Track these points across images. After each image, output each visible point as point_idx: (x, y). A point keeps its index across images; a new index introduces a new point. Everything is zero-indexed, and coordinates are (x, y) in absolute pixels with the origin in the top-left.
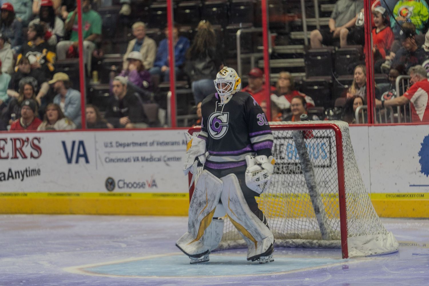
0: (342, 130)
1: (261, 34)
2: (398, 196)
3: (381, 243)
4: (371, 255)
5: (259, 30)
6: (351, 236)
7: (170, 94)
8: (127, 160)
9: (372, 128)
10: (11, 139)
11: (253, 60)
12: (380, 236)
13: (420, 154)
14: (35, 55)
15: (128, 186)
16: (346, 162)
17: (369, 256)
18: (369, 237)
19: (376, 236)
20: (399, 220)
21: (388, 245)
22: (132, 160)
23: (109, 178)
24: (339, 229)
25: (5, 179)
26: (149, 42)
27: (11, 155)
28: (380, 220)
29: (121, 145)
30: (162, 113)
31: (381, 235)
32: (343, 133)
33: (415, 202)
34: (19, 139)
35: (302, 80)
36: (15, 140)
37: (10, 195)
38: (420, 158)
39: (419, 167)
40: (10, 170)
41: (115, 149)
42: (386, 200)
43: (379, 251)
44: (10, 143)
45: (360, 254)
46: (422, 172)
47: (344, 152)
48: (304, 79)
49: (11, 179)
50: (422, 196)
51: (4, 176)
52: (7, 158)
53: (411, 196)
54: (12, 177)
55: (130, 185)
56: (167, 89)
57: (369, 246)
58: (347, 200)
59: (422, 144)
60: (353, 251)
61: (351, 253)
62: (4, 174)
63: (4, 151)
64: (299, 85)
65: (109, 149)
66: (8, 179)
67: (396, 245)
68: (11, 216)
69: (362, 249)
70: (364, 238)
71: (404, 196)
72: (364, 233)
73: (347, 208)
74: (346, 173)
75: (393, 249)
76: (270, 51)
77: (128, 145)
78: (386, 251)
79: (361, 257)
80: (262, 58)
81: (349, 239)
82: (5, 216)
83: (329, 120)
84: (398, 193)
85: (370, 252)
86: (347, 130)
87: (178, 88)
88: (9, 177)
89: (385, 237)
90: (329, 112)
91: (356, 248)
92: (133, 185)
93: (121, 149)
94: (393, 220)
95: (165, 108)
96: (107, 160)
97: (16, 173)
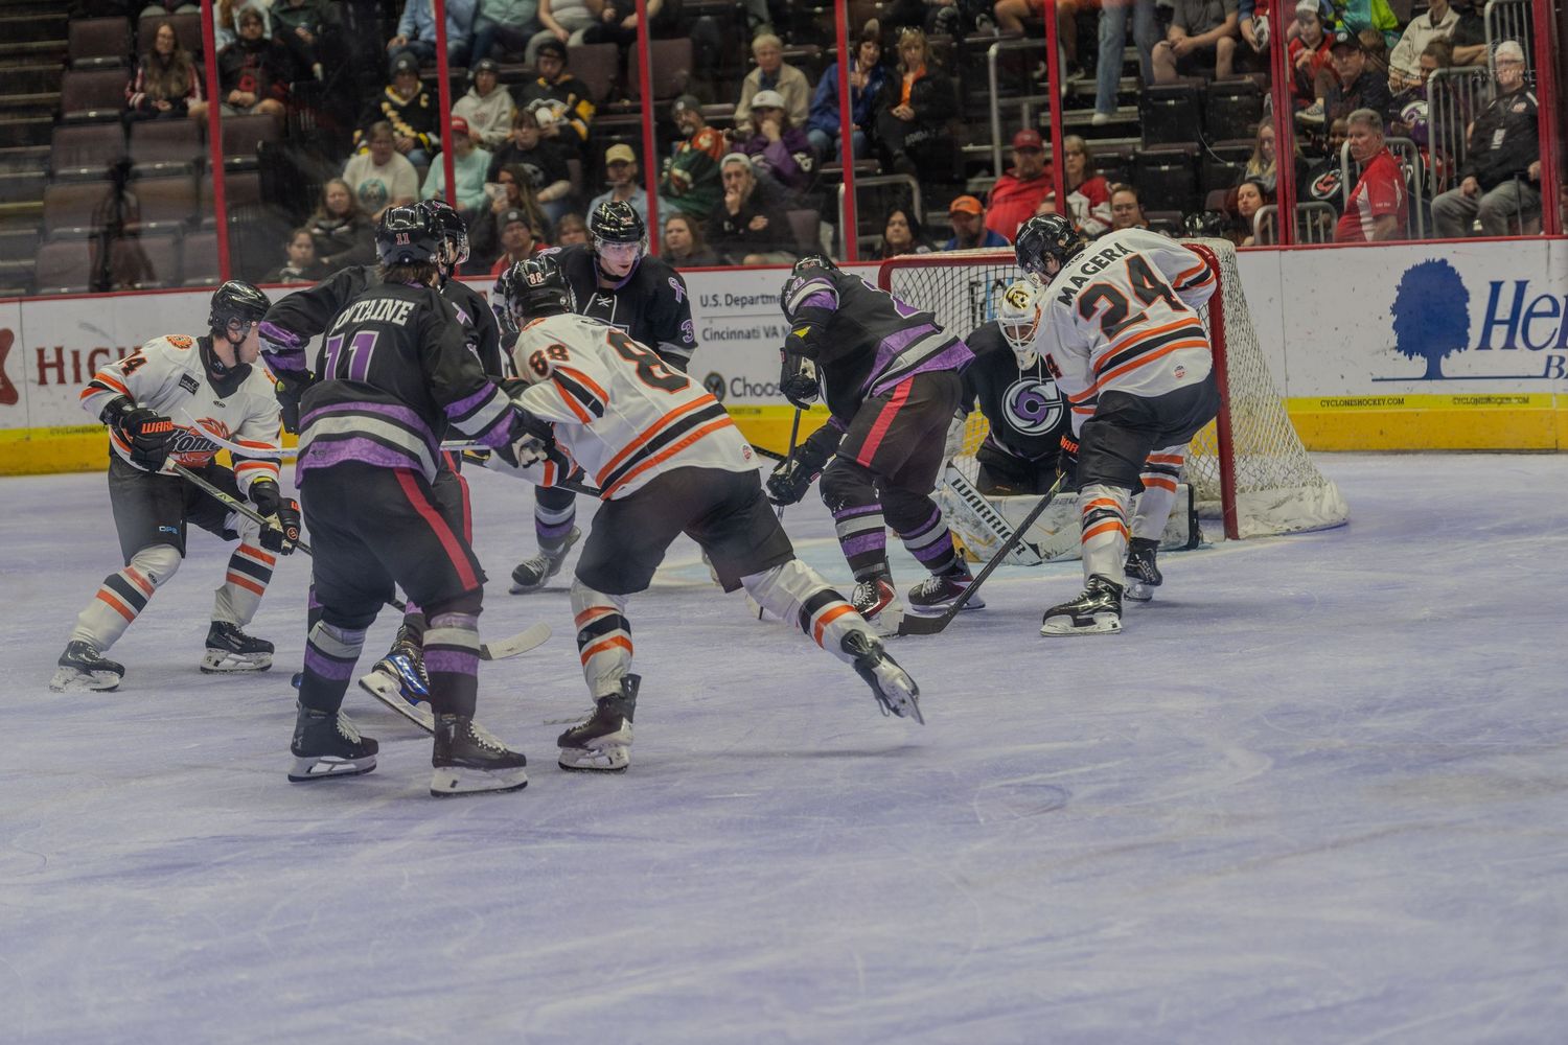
0: (1220, 258)
1: (1041, 54)
2: (1348, 403)
3: (1310, 506)
4: (1288, 533)
5: (1039, 43)
6: (1243, 491)
7: (842, 187)
8: (750, 335)
9: (1290, 255)
11: (1026, 109)
12: (1308, 490)
13: (1395, 310)
14: (550, 106)
15: (753, 390)
16: (1229, 330)
17: (1284, 534)
18: (1282, 493)
19: (1297, 491)
20: (1350, 457)
21: (1325, 508)
22: (763, 334)
23: (712, 375)
24: (1217, 477)
26: (793, 74)
28: (1309, 457)
29: (736, 301)
30: (826, 231)
31: (1309, 487)
32: (1222, 265)
33: (1385, 415)
35: (1135, 154)
38: (1394, 318)
39: (1394, 339)
41: (723, 310)
42: (1321, 411)
43: (1306, 524)
45: (1263, 530)
46: (1399, 349)
47: (1226, 307)
48: (1139, 150)
50: (1401, 401)
53: (1376, 402)
55: (758, 390)
56: (838, 178)
57: (1283, 512)
58: (1233, 412)
59: (1398, 288)
60: (1248, 524)
61: (1244, 527)
64: (1128, 162)
65: (710, 311)
67: (1342, 510)
69: (1267, 520)
70: (1271, 496)
71: (1360, 402)
72: (1272, 485)
73: (1235, 430)
74: (1230, 352)
75: (1337, 519)
76: (1064, 89)
77: (752, 301)
78: (1321, 522)
79: (1265, 536)
80: (1045, 107)
81: (1238, 499)
83: (1193, 237)
84: (1344, 396)
85: (1286, 526)
86: (1229, 257)
87: (860, 174)
89: (1318, 491)
90: (1193, 222)
91: (1255, 517)
92: (764, 390)
93: (736, 310)
94: (1337, 456)
95: (834, 221)
96: (708, 335)
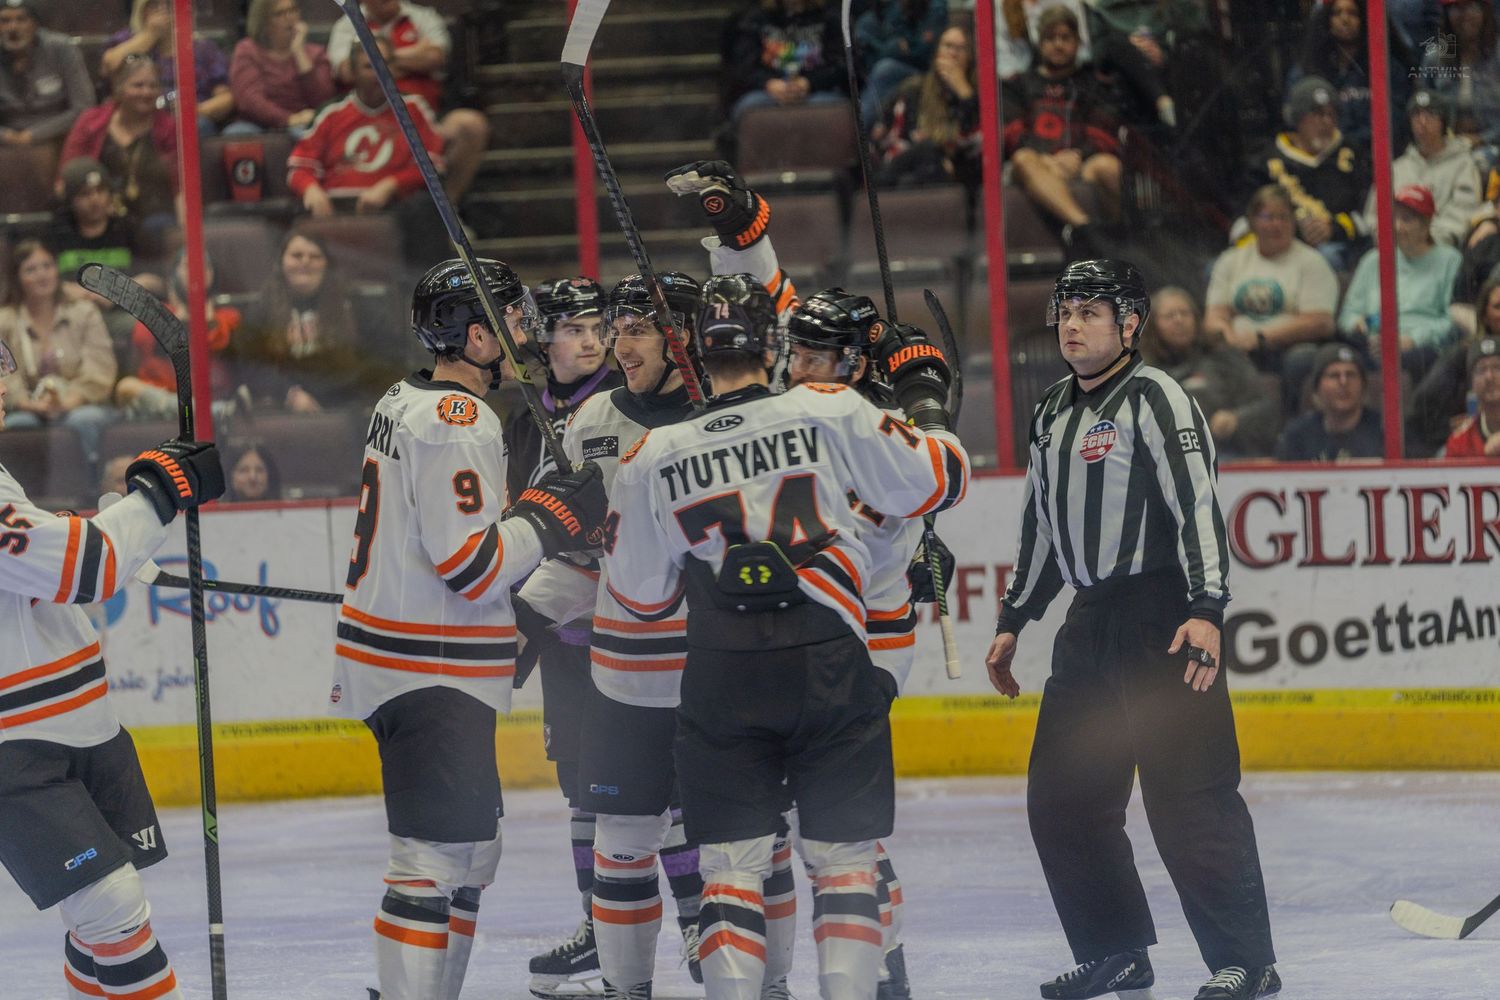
10: (1463, 490)
25: (1439, 639)
27: (1461, 550)
34: (1489, 489)
36: (1479, 491)
37: (1458, 697)
40: (1458, 605)
44: (1457, 502)
49: (1461, 638)
51: (1438, 625)
52: (1446, 560)
54: (1466, 629)
62: (1437, 618)
63: (1435, 536)
66: (1451, 639)
68: (1465, 777)
82: (1441, 777)
88: (1454, 630)
97: (1480, 614)
